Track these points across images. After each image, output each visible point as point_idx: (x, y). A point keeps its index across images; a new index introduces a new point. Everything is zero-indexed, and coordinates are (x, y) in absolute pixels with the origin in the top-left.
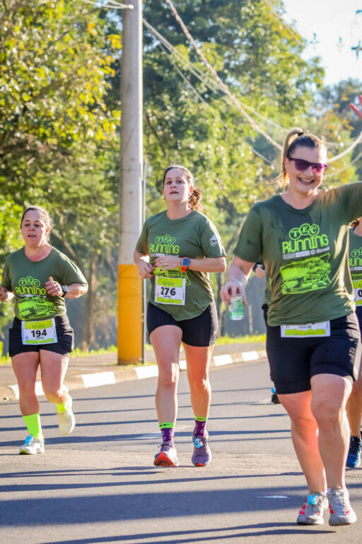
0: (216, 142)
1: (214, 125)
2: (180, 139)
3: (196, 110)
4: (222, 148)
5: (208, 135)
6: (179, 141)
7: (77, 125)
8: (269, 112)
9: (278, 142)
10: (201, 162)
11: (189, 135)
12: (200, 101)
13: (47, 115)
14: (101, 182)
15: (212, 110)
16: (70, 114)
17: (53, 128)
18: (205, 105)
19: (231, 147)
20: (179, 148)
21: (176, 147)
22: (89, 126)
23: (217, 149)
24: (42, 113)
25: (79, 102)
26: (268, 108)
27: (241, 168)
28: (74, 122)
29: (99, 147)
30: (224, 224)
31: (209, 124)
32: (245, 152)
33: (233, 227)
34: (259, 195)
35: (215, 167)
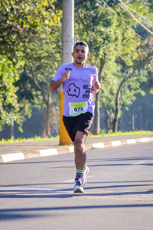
0: (115, 28)
1: (114, 19)
2: (96, 26)
3: (105, 11)
4: (118, 31)
5: (110, 24)
6: (95, 27)
7: (40, 18)
8: (144, 12)
9: (149, 29)
10: (107, 38)
11: (100, 24)
12: (106, 6)
13: (24, 12)
14: (54, 48)
15: (113, 11)
16: (36, 12)
17: (26, 19)
18: (109, 8)
19: (123, 31)
20: (95, 31)
21: (94, 30)
22: (46, 18)
23: (116, 31)
24: (21, 11)
25: (41, 5)
26: (143, 10)
27: (129, 42)
28: (37, 16)
29: (53, 30)
30: (120, 72)
31: (112, 18)
32: (131, 33)
33: (125, 74)
34: (138, 57)
35: (114, 41)
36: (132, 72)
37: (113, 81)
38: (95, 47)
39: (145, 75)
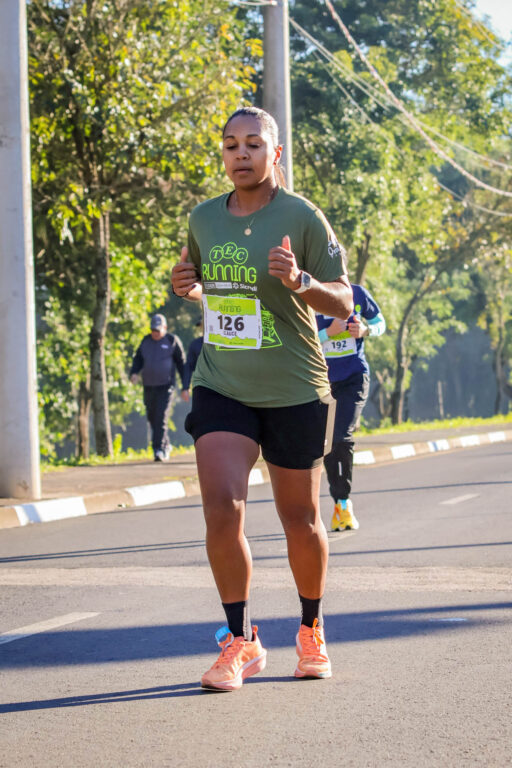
0: (390, 173)
1: (387, 151)
2: (343, 170)
3: (364, 133)
4: (398, 181)
5: (379, 164)
6: (342, 173)
7: (210, 156)
8: (458, 132)
9: (470, 172)
10: (371, 199)
11: (355, 165)
12: (368, 122)
13: (171, 143)
15: (383, 133)
16: (200, 141)
17: (177, 158)
18: (375, 127)
19: (410, 179)
20: (343, 182)
21: (338, 181)
23: (392, 182)
24: (165, 141)
25: (211, 126)
26: (456, 129)
27: (424, 206)
28: (204, 151)
30: (405, 277)
31: (381, 150)
32: (428, 185)
33: (416, 282)
34: (447, 240)
35: (389, 205)
36: (433, 278)
37: (388, 301)
38: (342, 220)
39: (465, 283)
